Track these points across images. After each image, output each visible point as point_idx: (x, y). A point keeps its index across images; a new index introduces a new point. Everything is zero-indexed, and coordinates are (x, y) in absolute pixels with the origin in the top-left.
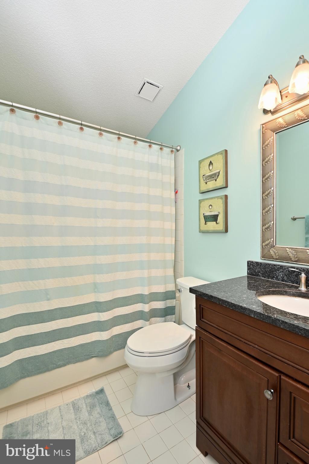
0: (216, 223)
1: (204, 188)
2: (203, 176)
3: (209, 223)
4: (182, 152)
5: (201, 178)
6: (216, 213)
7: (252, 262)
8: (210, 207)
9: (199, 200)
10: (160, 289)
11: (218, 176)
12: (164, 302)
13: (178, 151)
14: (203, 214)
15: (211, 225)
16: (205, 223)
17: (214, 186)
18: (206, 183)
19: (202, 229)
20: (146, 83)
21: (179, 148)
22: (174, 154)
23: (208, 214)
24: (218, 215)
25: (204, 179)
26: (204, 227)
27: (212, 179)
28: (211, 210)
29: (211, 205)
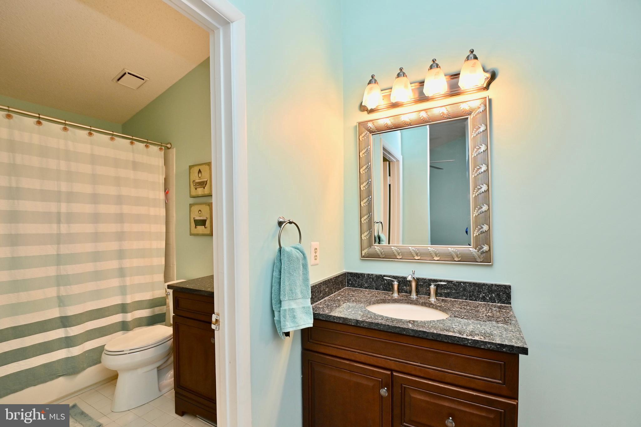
0: (205, 227)
1: (194, 193)
2: (193, 181)
3: (199, 227)
4: (174, 151)
5: (192, 183)
6: (205, 218)
8: (200, 212)
9: (190, 204)
11: (206, 184)
13: (168, 148)
14: (194, 218)
15: (201, 229)
16: (195, 227)
17: (203, 193)
18: (196, 189)
19: (192, 232)
20: (127, 73)
21: (169, 146)
22: (163, 152)
23: (197, 218)
24: (206, 220)
25: (194, 185)
26: (194, 231)
27: (201, 186)
28: (201, 215)
29: (200, 210)
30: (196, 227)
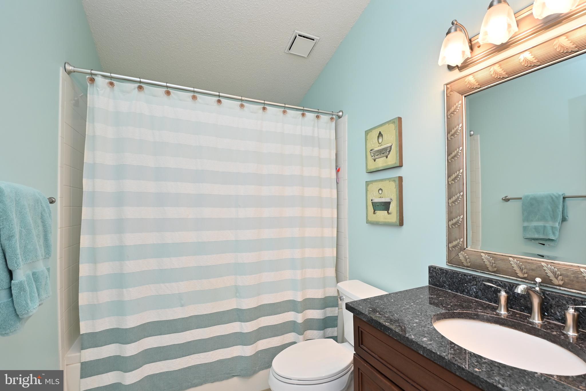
0: (388, 212)
1: (372, 166)
2: (371, 150)
3: (378, 213)
4: (345, 119)
5: (368, 153)
6: (387, 200)
7: (435, 268)
8: (380, 192)
9: (366, 182)
10: (318, 294)
11: (390, 151)
12: (323, 310)
13: (340, 117)
14: (372, 200)
15: (382, 215)
17: (385, 165)
18: (375, 160)
19: (370, 219)
20: (298, 36)
21: (341, 114)
22: (334, 122)
23: (376, 200)
24: (390, 202)
25: (372, 155)
26: (373, 218)
27: (382, 155)
28: (381, 196)
29: (380, 189)
30: (374, 213)
